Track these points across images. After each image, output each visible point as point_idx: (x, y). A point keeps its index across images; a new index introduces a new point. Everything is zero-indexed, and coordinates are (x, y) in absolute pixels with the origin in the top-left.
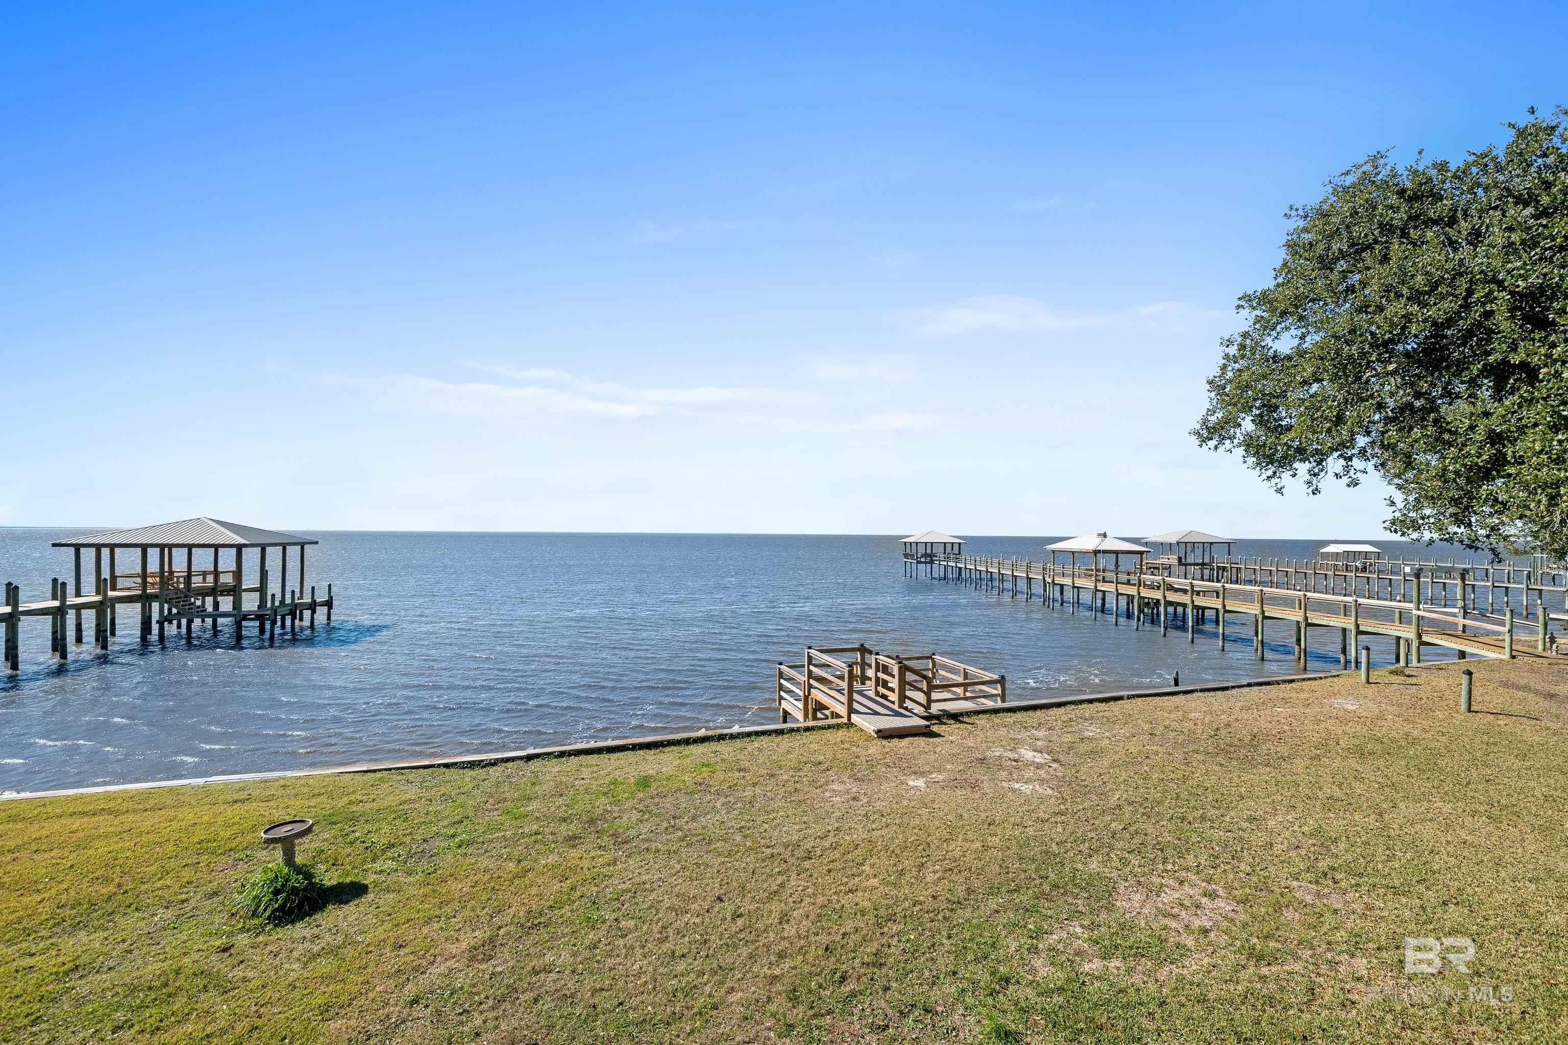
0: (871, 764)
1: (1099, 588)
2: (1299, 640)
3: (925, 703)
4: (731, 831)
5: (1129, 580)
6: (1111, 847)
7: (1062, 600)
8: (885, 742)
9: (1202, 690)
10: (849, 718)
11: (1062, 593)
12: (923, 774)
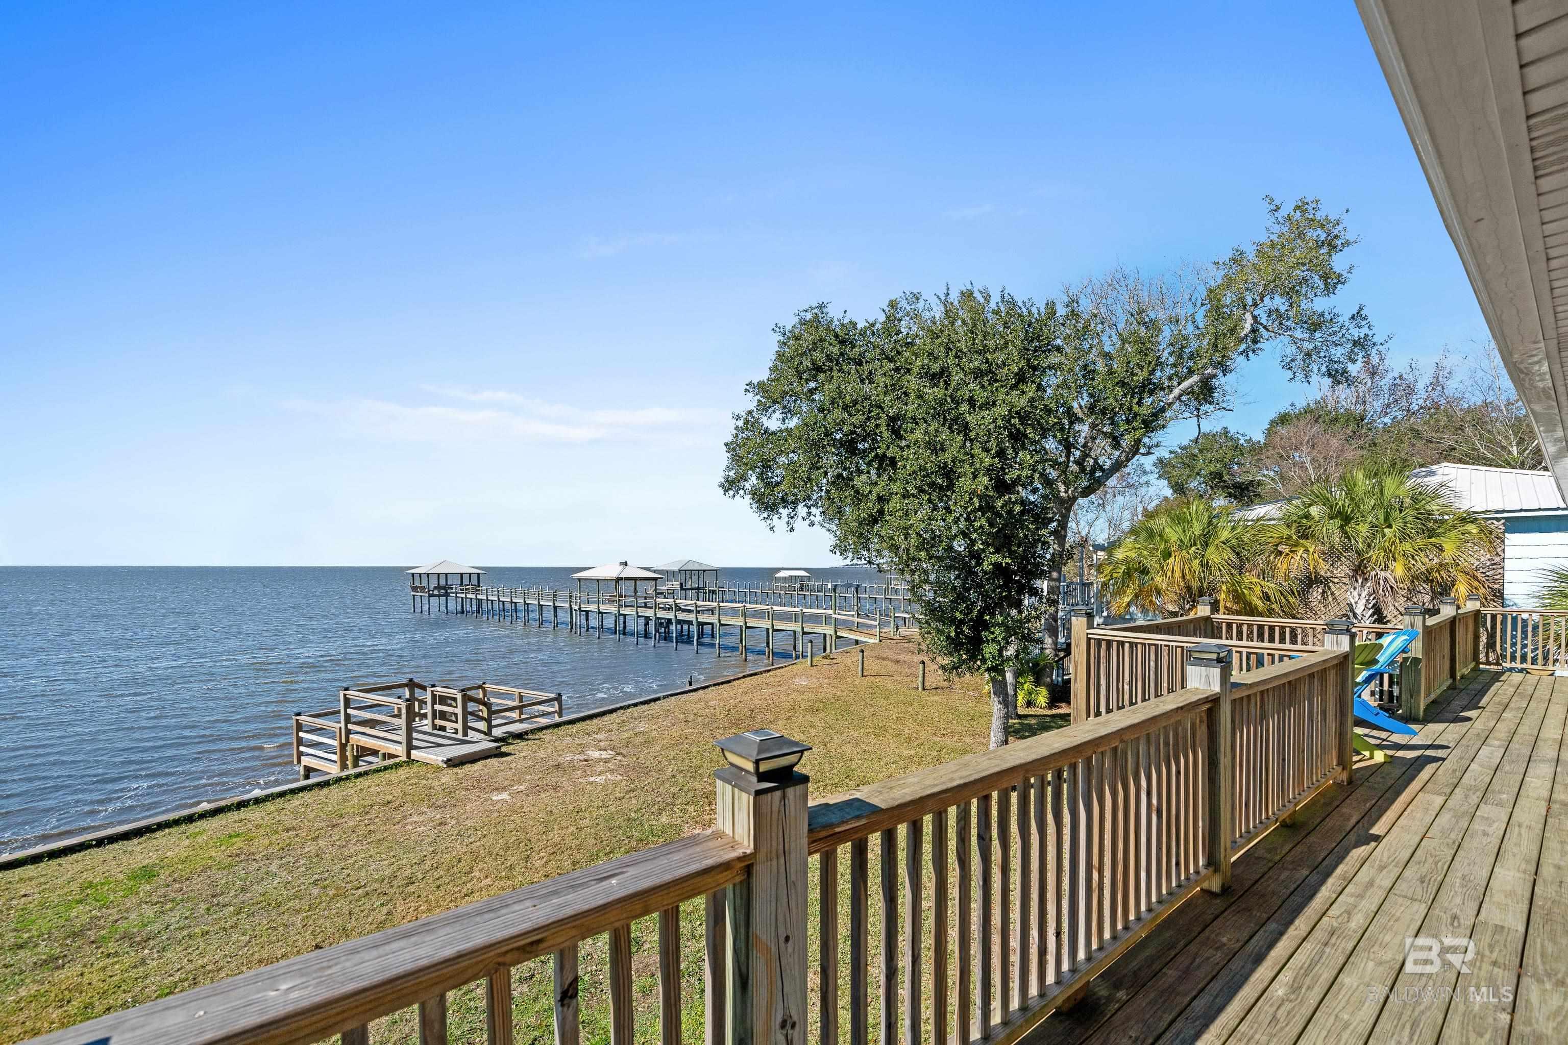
0: (449, 791)
1: (622, 612)
2: (768, 643)
3: (486, 730)
4: (303, 887)
5: (646, 604)
6: (673, 804)
7: (588, 625)
8: (456, 770)
9: (715, 685)
10: (409, 755)
11: (587, 620)
12: (505, 789)
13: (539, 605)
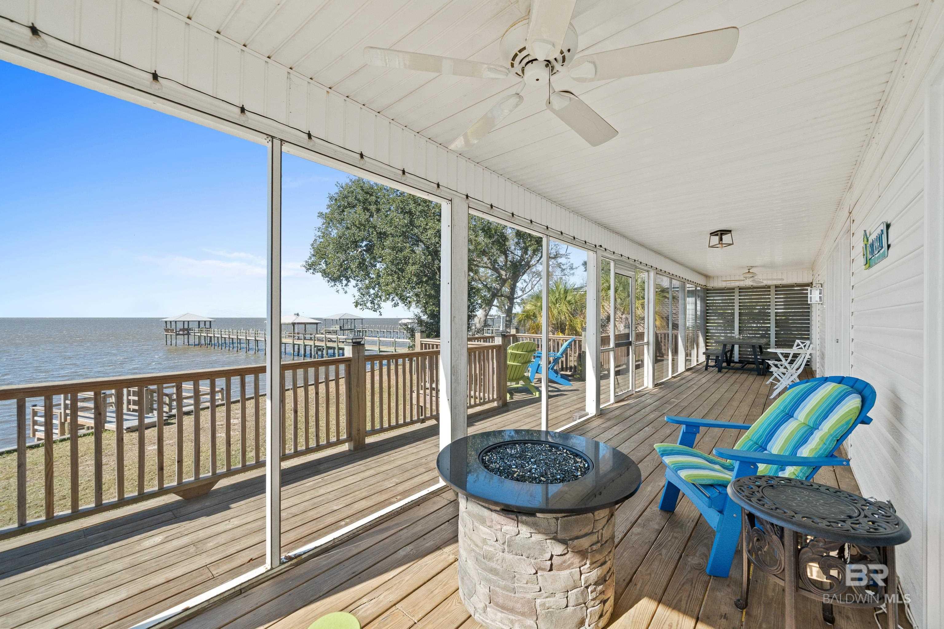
1: (295, 343)
5: (311, 338)
8: (131, 434)
13: (246, 339)
